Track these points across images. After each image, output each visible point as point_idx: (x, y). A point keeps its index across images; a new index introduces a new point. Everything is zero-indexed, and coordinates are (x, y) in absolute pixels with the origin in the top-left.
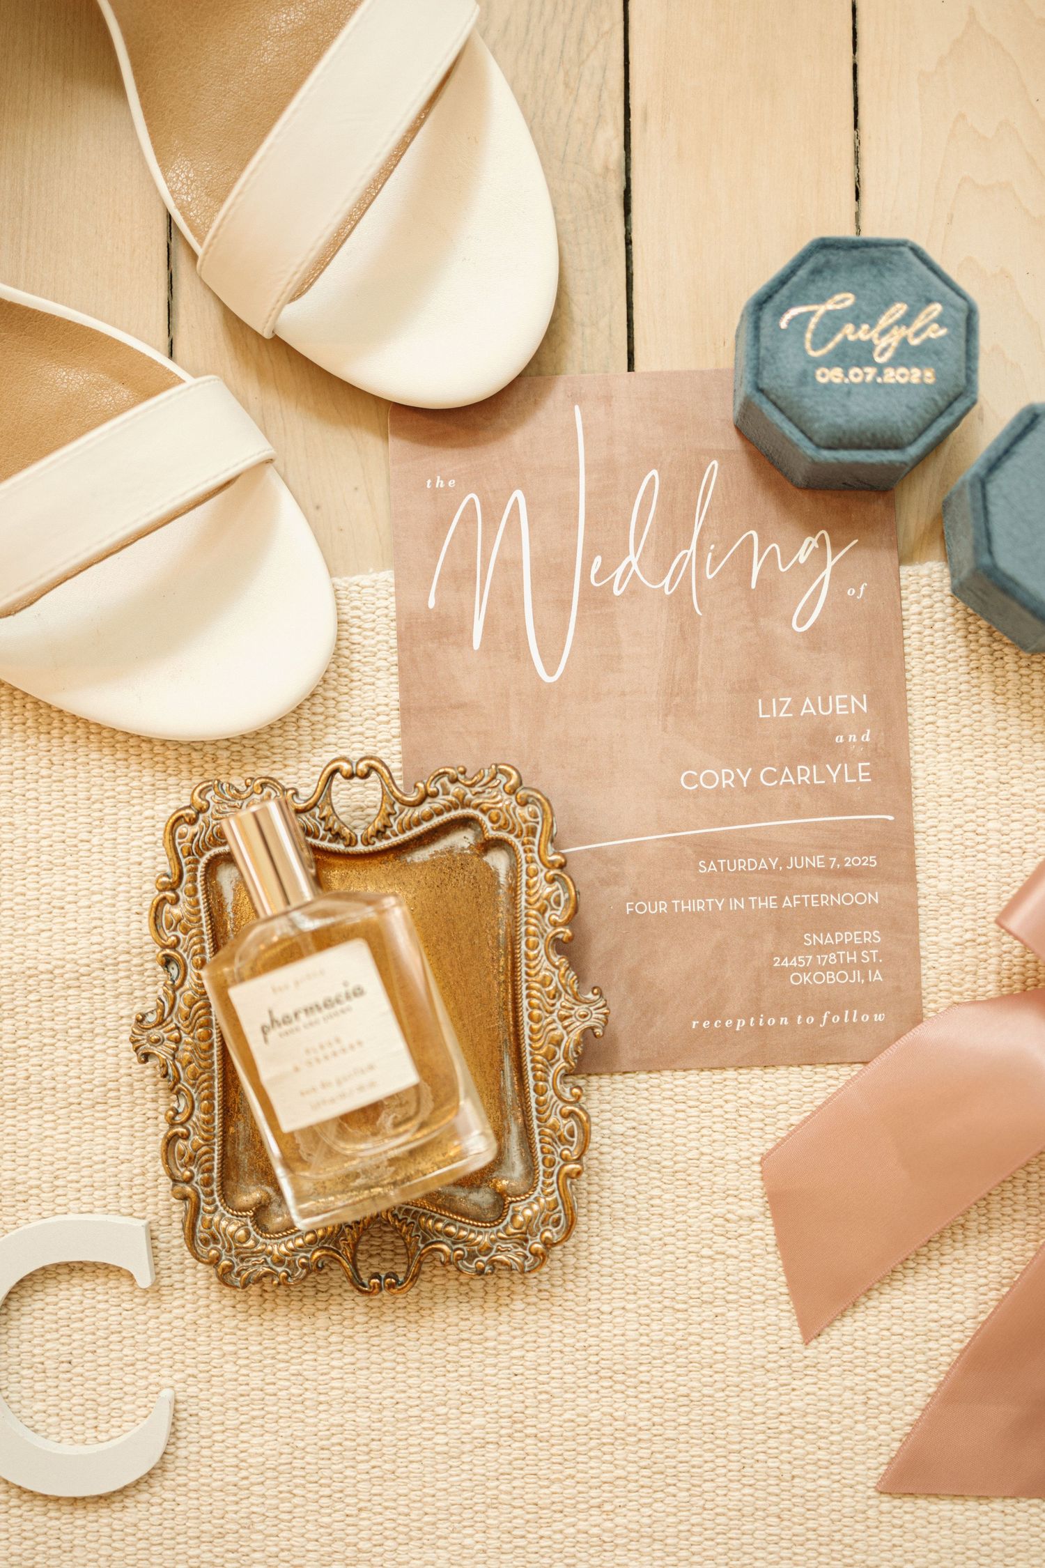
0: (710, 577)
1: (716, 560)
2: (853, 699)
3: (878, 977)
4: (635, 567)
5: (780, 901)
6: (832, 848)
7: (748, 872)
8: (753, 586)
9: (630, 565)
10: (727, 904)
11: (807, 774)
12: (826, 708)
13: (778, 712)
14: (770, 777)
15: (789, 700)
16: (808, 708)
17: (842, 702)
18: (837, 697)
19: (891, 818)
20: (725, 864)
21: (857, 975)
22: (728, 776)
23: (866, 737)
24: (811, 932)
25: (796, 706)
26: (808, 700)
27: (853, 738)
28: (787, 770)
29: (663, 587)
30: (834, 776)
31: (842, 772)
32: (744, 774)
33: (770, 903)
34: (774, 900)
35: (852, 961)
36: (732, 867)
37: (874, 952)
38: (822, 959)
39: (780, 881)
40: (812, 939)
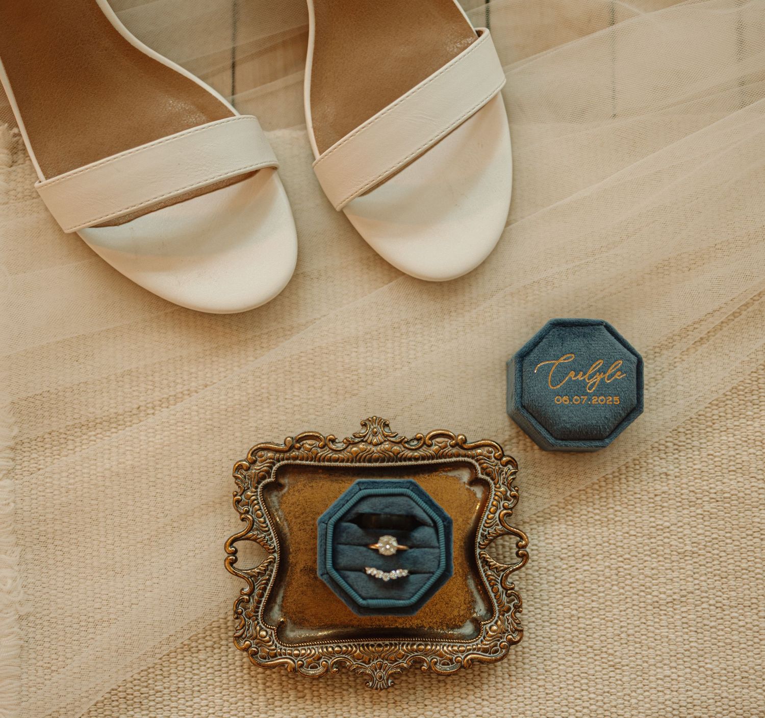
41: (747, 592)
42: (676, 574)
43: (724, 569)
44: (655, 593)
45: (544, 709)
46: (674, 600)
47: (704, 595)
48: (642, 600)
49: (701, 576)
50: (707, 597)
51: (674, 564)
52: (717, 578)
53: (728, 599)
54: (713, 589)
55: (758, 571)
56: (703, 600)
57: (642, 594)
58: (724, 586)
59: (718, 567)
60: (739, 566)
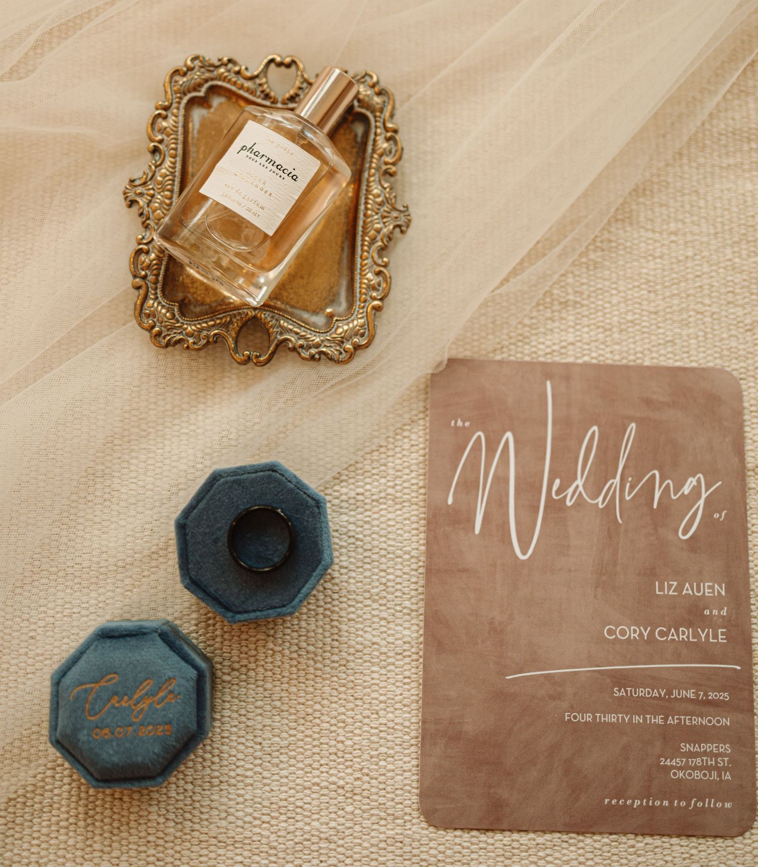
0: (628, 498)
1: (632, 488)
2: (716, 586)
3: (728, 776)
4: (581, 488)
5: (665, 719)
6: (700, 685)
7: (645, 698)
8: (655, 506)
9: (577, 487)
10: (631, 719)
11: (685, 634)
12: (699, 591)
13: (669, 591)
14: (662, 634)
15: (675, 583)
16: (687, 590)
17: (709, 587)
18: (706, 584)
19: (739, 668)
20: (631, 691)
21: (714, 774)
22: (635, 631)
23: (724, 612)
24: (685, 742)
25: (680, 588)
26: (687, 585)
27: (715, 612)
28: (673, 630)
29: (598, 503)
30: (703, 636)
31: (708, 634)
32: (645, 631)
33: (659, 720)
34: (662, 718)
35: (711, 764)
36: (635, 694)
37: (726, 759)
38: (692, 762)
39: (666, 706)
40: (686, 747)
41: (632, 346)
42: (557, 324)
43: (608, 321)
44: (534, 343)
45: (408, 462)
46: (554, 351)
47: (586, 347)
48: (520, 349)
49: (583, 327)
50: (589, 350)
51: (556, 314)
52: (601, 330)
53: (612, 352)
54: (596, 341)
55: (644, 324)
56: (585, 352)
57: (520, 344)
58: (608, 339)
59: (601, 319)
60: (624, 318)
